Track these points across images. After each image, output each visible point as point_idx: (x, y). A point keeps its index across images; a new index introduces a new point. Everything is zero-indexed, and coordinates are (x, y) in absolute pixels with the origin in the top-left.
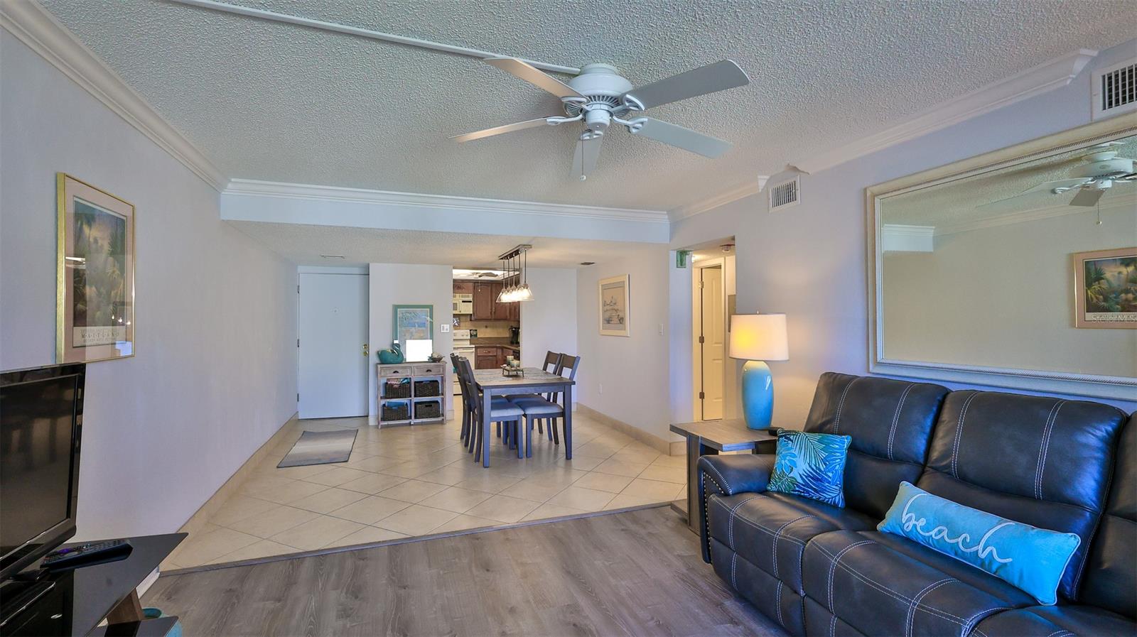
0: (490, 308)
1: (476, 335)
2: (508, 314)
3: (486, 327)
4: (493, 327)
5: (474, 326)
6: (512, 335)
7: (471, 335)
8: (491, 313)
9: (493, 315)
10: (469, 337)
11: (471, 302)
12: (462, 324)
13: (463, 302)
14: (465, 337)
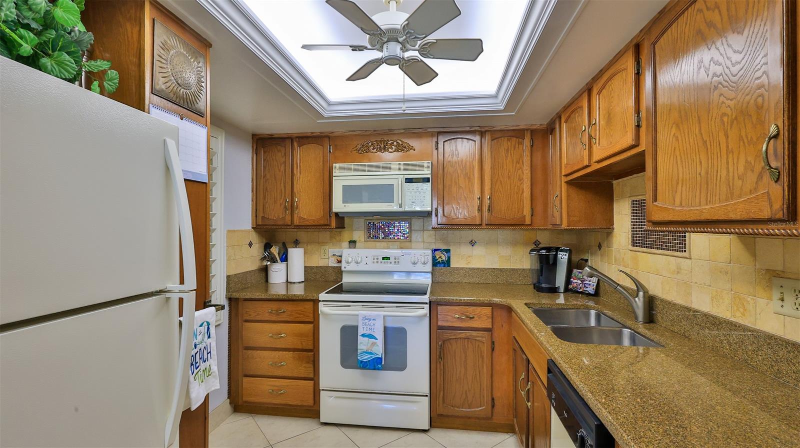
0: (477, 194)
1: (447, 263)
2: (527, 212)
3: (472, 243)
4: (489, 243)
5: (444, 240)
6: (537, 266)
7: (435, 263)
8: (480, 209)
9: (486, 213)
10: (429, 267)
11: (427, 180)
12: (415, 236)
13: (409, 180)
14: (420, 267)
